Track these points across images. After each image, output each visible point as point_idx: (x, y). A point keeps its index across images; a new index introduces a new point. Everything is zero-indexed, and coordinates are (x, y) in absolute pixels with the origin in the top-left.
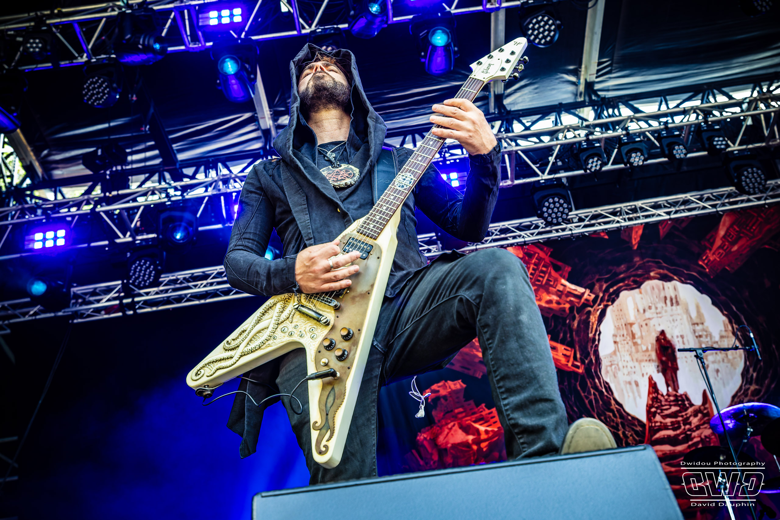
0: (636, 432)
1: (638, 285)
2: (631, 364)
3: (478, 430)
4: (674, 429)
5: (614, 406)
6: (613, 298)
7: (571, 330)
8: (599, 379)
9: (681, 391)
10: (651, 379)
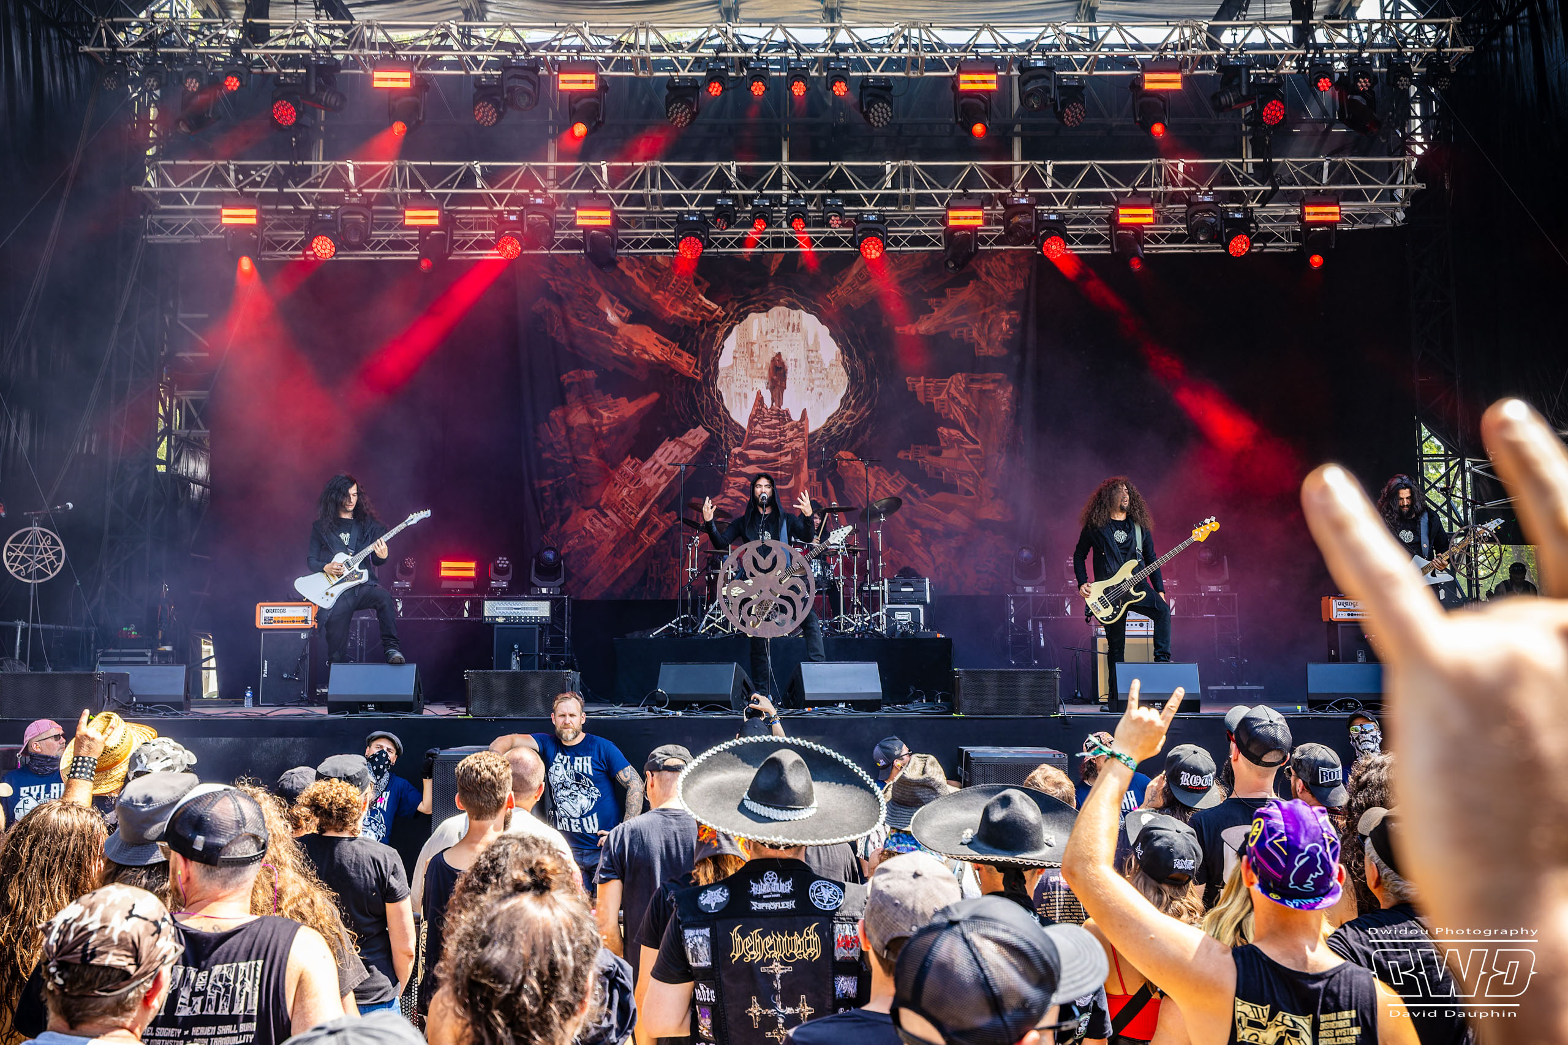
0: (737, 437)
1: (766, 309)
2: (744, 378)
3: (601, 415)
4: (770, 439)
5: (721, 412)
6: (741, 317)
7: (698, 341)
8: (713, 387)
9: (783, 408)
10: (759, 393)
